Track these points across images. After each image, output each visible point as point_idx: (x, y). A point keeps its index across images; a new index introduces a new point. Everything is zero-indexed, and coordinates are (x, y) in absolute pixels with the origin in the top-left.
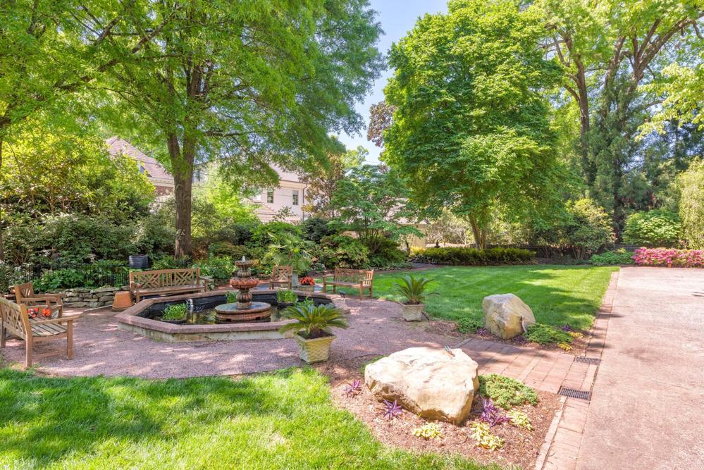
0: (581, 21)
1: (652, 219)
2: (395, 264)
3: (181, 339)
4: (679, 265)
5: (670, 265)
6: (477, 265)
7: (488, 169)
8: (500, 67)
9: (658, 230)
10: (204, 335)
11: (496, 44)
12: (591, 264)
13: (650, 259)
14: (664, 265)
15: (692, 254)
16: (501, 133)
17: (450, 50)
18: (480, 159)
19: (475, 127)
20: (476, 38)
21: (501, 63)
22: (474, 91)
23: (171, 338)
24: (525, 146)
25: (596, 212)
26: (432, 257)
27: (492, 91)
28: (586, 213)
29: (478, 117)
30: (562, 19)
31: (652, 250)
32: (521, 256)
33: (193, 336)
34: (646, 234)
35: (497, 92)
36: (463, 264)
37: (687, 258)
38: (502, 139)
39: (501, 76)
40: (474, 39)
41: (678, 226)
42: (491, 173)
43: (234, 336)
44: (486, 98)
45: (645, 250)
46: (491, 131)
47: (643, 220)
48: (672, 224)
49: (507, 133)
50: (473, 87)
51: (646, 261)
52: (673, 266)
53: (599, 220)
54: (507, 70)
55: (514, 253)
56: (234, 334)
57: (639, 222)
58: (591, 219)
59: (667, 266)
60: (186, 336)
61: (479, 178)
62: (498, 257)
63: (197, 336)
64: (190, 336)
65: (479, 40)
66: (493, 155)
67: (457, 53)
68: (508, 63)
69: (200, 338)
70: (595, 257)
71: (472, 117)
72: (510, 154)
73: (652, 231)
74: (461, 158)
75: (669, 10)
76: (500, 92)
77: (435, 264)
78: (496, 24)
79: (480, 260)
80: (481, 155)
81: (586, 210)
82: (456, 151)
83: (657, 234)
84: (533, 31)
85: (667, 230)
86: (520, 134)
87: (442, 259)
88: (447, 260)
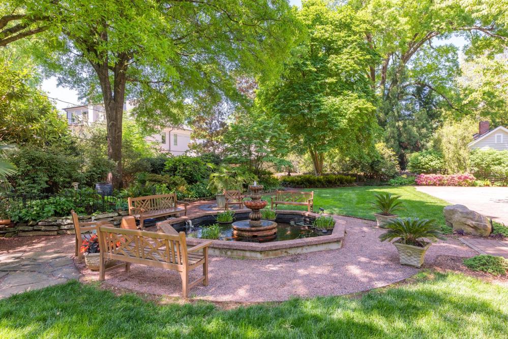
0: (394, 25)
1: (427, 156)
2: (274, 188)
3: (267, 255)
4: (442, 185)
5: (437, 185)
6: (321, 187)
7: (342, 120)
8: (345, 50)
9: (432, 163)
10: (284, 250)
11: (342, 34)
12: (390, 185)
13: (426, 181)
14: (434, 185)
15: (450, 178)
16: (348, 95)
17: (313, 34)
18: (336, 113)
19: (328, 91)
20: (329, 28)
21: (346, 47)
22: (329, 65)
23: (259, 256)
24: (365, 106)
25: (389, 152)
26: (290, 182)
27: (342, 66)
28: (383, 152)
29: (330, 84)
30: (383, 23)
31: (428, 176)
32: (347, 181)
33: (276, 252)
34: (424, 165)
35: (346, 67)
36: (312, 187)
37: (448, 180)
38: (349, 100)
39: (347, 56)
40: (327, 28)
41: (442, 161)
42: (344, 123)
43: (306, 249)
44: (338, 71)
45: (424, 176)
46: (340, 94)
47: (422, 157)
48: (439, 159)
49: (351, 96)
50: (328, 62)
51: (424, 183)
52: (439, 185)
53: (391, 157)
54: (350, 53)
55: (343, 179)
56: (307, 247)
57: (420, 158)
58: (386, 156)
59: (435, 185)
60: (271, 253)
61: (337, 126)
62: (333, 181)
63: (279, 251)
64: (274, 252)
65: (330, 29)
66: (344, 110)
67: (317, 37)
68: (351, 48)
69: (281, 253)
70: (392, 180)
71: (327, 83)
72: (356, 110)
73: (427, 164)
74: (322, 112)
75: (436, 26)
76: (347, 67)
77: (293, 187)
78: (343, 20)
79: (323, 184)
80: (336, 110)
81: (382, 150)
82: (318, 106)
83: (430, 165)
84: (366, 28)
85: (435, 163)
86: (360, 97)
87: (298, 183)
88: (301, 184)
